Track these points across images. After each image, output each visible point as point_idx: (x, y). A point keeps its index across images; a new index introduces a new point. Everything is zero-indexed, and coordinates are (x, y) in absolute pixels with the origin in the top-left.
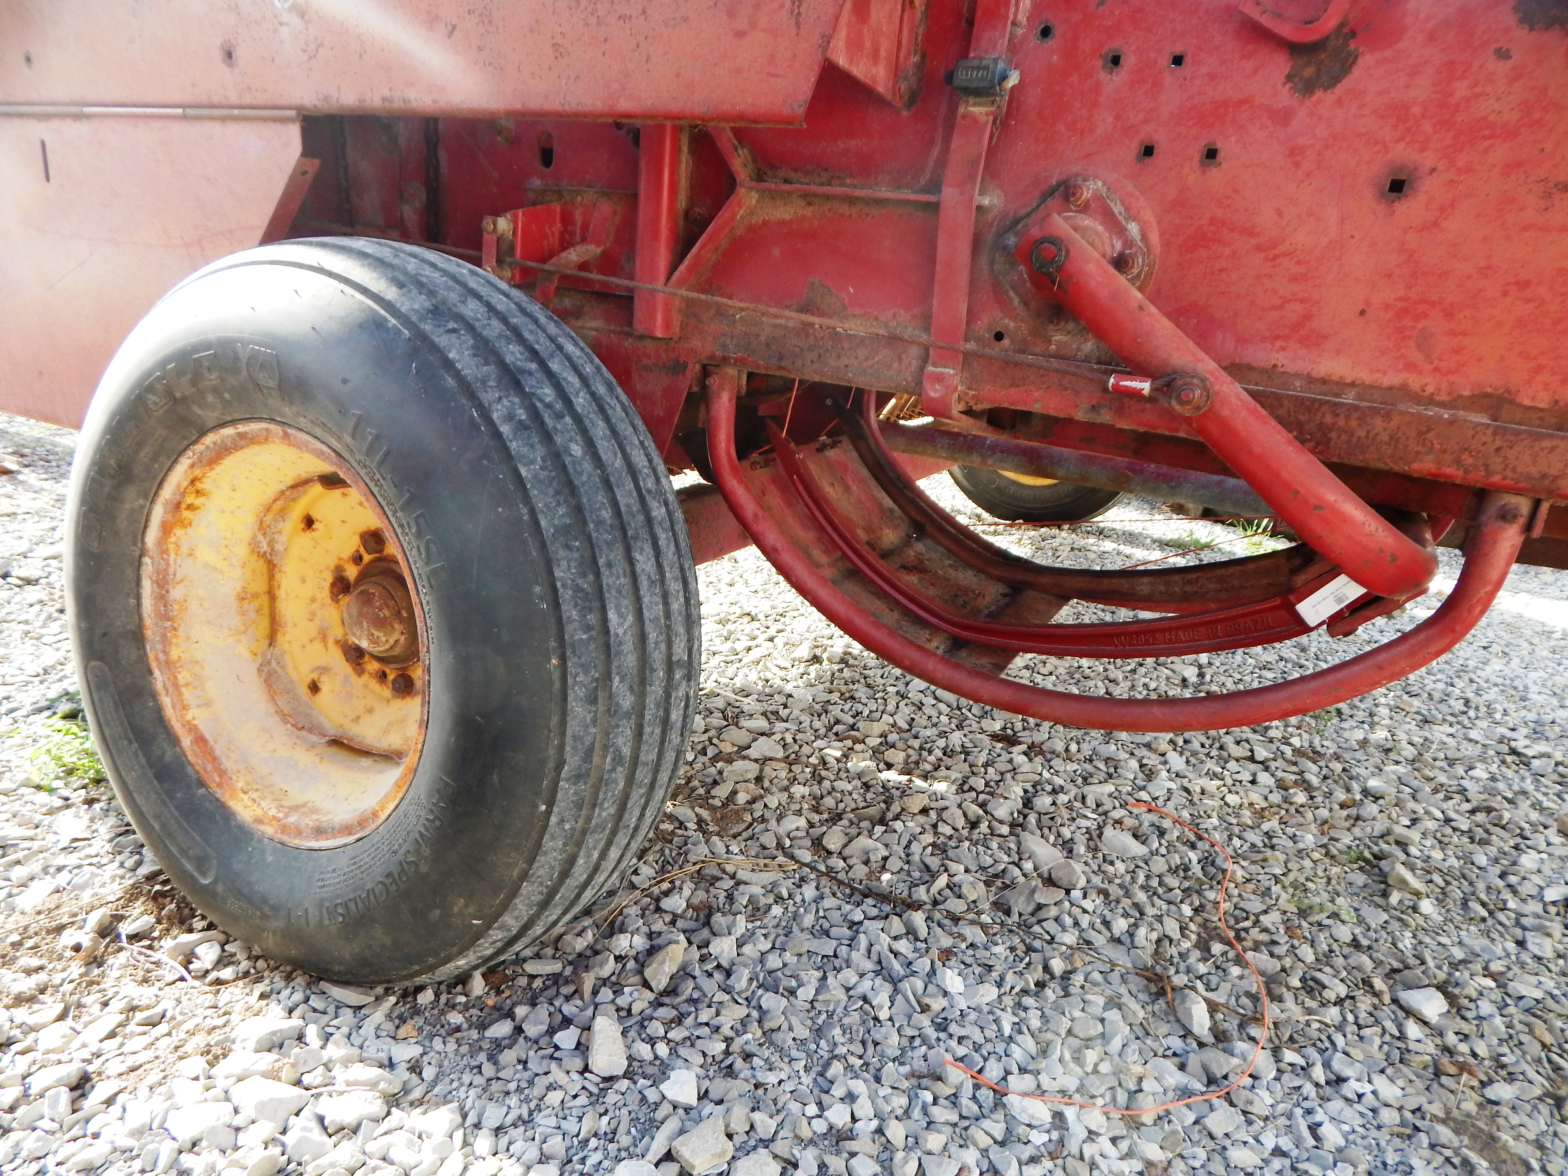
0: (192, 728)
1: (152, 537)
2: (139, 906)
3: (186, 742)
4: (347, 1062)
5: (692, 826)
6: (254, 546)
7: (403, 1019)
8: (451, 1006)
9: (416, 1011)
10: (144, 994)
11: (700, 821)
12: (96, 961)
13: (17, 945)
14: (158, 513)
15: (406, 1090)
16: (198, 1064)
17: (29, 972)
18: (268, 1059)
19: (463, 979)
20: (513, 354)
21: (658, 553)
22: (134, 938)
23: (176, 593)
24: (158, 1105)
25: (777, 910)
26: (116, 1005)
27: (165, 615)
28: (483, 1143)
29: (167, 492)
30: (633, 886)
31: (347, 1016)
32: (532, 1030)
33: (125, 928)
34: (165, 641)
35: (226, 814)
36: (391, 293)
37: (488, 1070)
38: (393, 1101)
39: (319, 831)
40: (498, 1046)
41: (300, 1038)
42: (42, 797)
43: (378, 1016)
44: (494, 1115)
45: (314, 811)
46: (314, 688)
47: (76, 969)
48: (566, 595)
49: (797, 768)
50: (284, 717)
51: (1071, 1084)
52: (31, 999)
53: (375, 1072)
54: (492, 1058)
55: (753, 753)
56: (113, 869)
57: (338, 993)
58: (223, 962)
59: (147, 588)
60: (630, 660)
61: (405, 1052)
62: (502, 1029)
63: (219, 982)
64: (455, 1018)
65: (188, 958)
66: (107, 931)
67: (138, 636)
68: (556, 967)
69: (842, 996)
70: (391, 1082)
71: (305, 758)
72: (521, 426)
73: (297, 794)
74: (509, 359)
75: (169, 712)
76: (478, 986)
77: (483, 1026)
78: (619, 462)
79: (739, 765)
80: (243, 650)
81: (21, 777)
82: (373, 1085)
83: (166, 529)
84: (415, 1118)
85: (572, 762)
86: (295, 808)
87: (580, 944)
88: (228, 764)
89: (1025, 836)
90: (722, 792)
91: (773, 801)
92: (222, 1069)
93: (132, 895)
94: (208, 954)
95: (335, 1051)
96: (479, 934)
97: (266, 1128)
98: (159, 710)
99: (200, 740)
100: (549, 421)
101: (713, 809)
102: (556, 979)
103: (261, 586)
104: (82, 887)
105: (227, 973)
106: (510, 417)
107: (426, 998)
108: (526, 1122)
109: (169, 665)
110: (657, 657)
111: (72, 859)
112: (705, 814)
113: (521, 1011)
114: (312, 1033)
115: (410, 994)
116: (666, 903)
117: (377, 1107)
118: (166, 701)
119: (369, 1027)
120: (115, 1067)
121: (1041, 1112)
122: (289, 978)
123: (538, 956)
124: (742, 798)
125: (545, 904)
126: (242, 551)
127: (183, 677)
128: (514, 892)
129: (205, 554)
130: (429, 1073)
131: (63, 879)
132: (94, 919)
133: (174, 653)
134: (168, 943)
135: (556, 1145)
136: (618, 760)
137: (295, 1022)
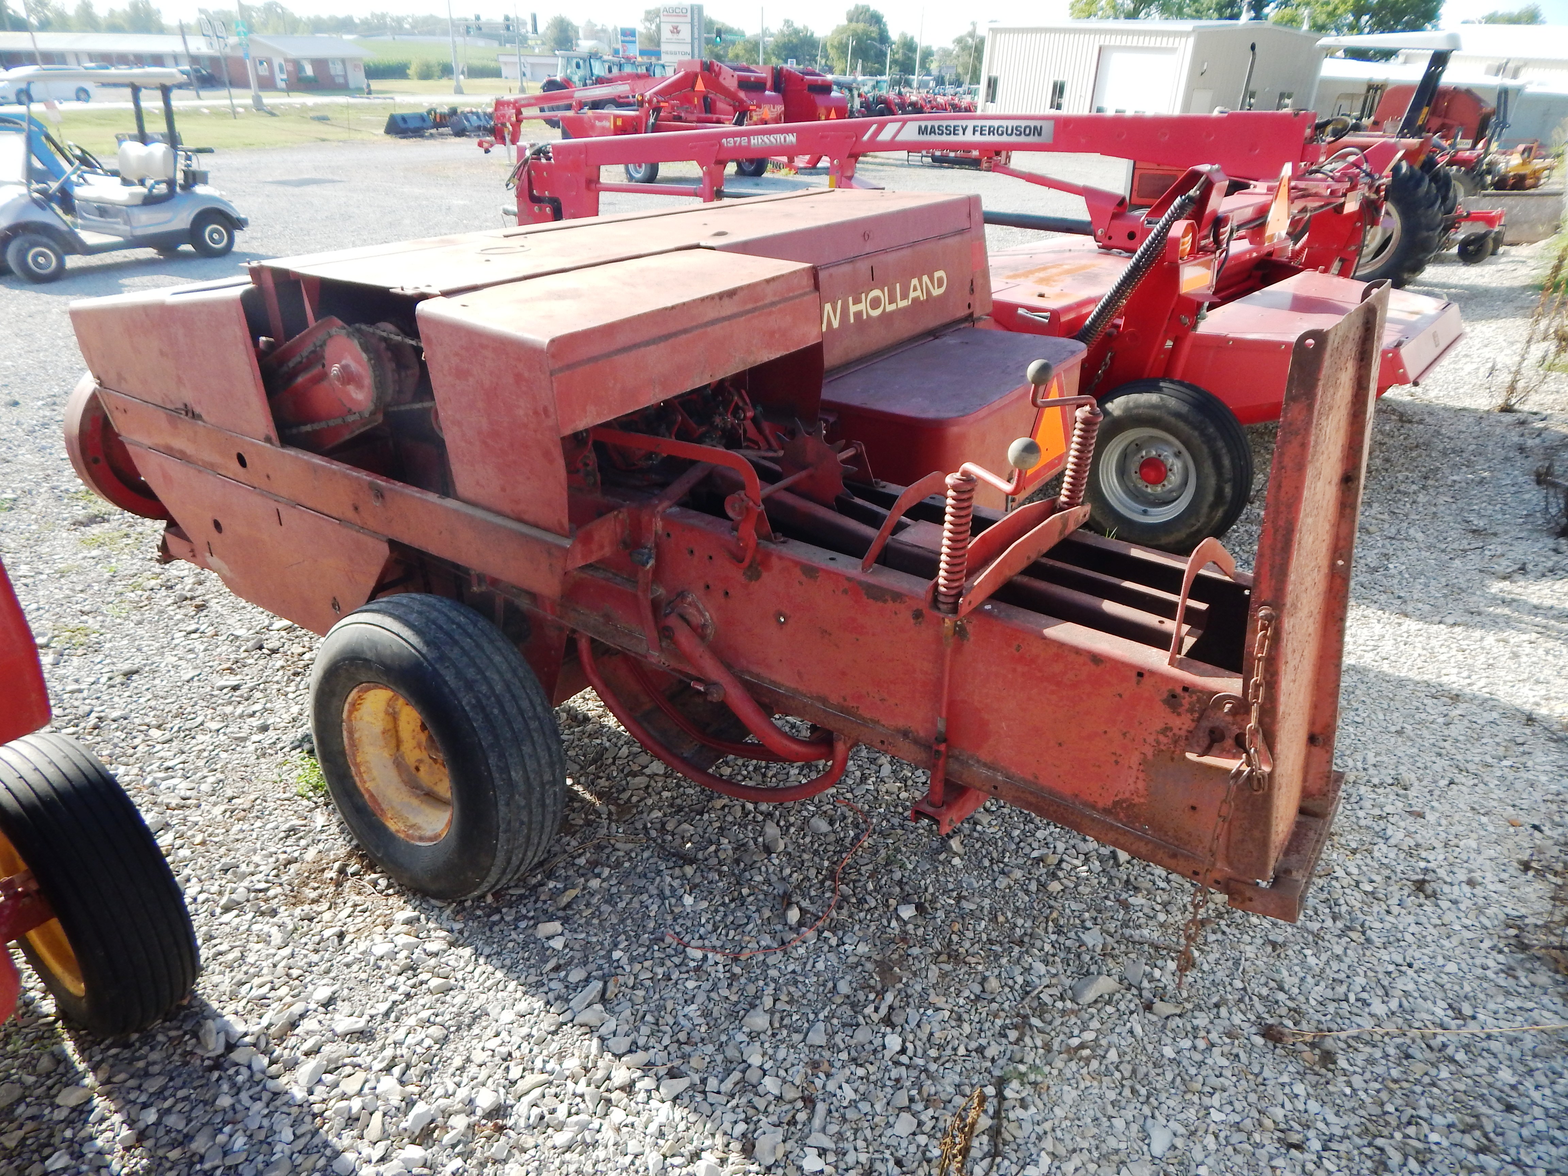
0: (368, 791)
1: (345, 715)
2: (353, 860)
3: (366, 796)
4: (435, 930)
5: (604, 816)
6: (387, 713)
7: (458, 913)
8: (478, 907)
9: (464, 909)
10: (358, 899)
11: (610, 813)
12: (339, 884)
13: (308, 877)
14: (346, 707)
15: (457, 940)
16: (381, 929)
17: (315, 889)
18: (406, 928)
19: (483, 897)
20: (471, 673)
21: (533, 743)
22: (353, 875)
23: (356, 736)
24: (368, 943)
25: (627, 865)
26: (349, 904)
27: (353, 745)
28: (482, 960)
29: (349, 699)
30: (565, 852)
31: (436, 911)
32: (507, 919)
33: (350, 870)
34: (354, 755)
35: (384, 829)
36: (424, 650)
37: (488, 934)
38: (451, 944)
39: (421, 839)
40: (494, 924)
41: (419, 919)
42: (305, 802)
43: (448, 912)
44: (487, 951)
45: (419, 828)
46: (417, 769)
47: (332, 888)
48: (494, 769)
49: (669, 780)
50: (406, 783)
51: (718, 944)
52: (318, 901)
53: (444, 934)
54: (491, 930)
55: (648, 771)
56: (340, 841)
57: (433, 902)
58: (388, 887)
59: (345, 733)
60: (522, 787)
61: (457, 926)
62: (496, 918)
63: (388, 895)
64: (479, 912)
65: (375, 884)
66: (342, 871)
67: (343, 753)
68: (522, 891)
69: (638, 906)
70: (451, 937)
71: (415, 802)
72: (473, 707)
73: (413, 820)
74: (469, 676)
75: (359, 784)
76: (489, 899)
77: (489, 916)
78: (515, 711)
79: (638, 779)
80: (386, 754)
81: (294, 790)
82: (444, 938)
83: (350, 712)
84: (460, 951)
85: (503, 827)
86: (412, 826)
87: (534, 881)
88: (384, 806)
89: (769, 822)
90: (625, 796)
91: (650, 802)
92: (390, 930)
93: (350, 855)
94: (383, 883)
95: (431, 925)
96: (479, 884)
97: (405, 953)
98: (354, 783)
99: (372, 796)
100: (484, 702)
101: (618, 805)
102: (521, 897)
103: (391, 726)
104: (329, 850)
105: (391, 891)
106: (469, 703)
107: (468, 904)
108: (499, 954)
109: (357, 765)
110: (536, 784)
111: (323, 836)
112: (612, 808)
113: (504, 910)
114: (423, 917)
115: (462, 903)
116: (577, 861)
117: (445, 947)
118: (357, 779)
119: (444, 916)
120: (352, 929)
121: (699, 954)
122: (414, 895)
123: (516, 886)
124: (634, 799)
125: (504, 872)
126: (382, 715)
127: (362, 769)
128: (489, 870)
129: (367, 718)
130: (466, 934)
131: (321, 846)
132: (337, 865)
133: (358, 760)
134: (367, 878)
135: (508, 962)
136: (522, 823)
137: (416, 913)
